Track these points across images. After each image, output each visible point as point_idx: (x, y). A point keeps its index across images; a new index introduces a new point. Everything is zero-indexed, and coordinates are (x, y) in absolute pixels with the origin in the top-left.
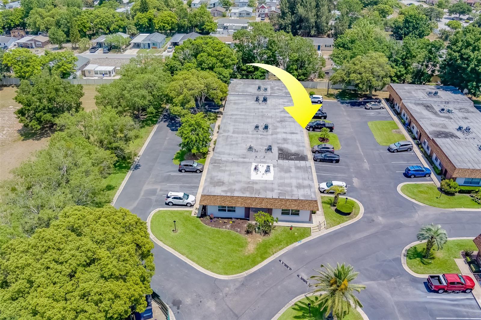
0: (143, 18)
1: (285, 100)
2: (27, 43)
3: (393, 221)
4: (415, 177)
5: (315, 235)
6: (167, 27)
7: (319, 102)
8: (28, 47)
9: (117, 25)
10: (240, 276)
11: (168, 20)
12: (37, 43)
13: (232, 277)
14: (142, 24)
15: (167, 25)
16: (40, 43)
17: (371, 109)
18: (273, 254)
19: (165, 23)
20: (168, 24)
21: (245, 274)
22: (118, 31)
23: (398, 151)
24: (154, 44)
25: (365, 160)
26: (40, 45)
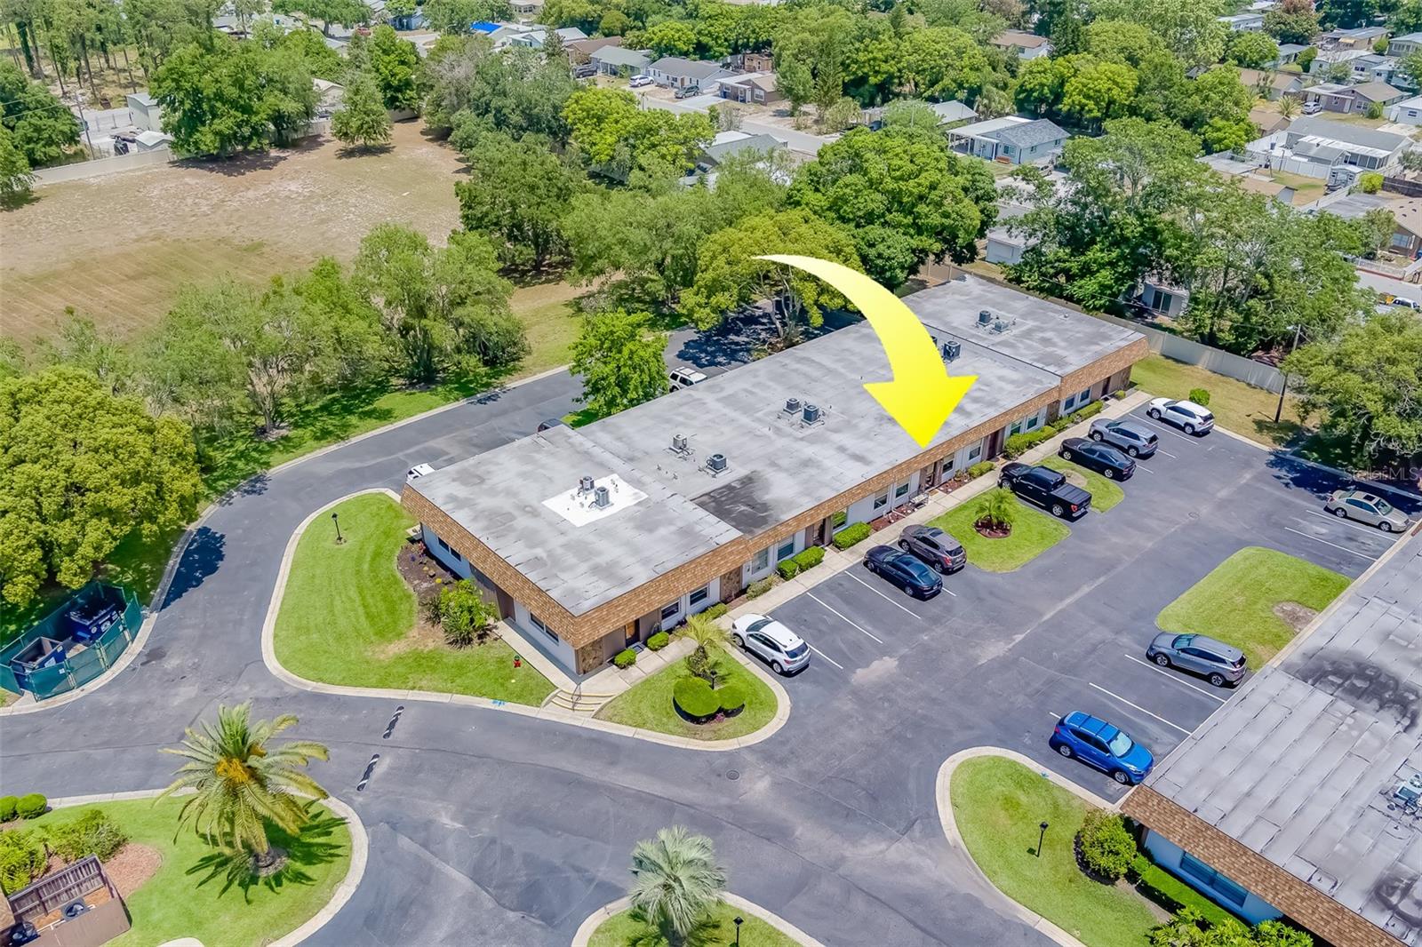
0: (1039, 72)
1: (1014, 376)
2: (737, 88)
3: (782, 811)
4: (1073, 756)
5: (551, 712)
6: (1090, 111)
7: (1188, 429)
8: (736, 98)
9: (955, 81)
10: (301, 683)
11: (1099, 91)
12: (757, 91)
13: (286, 677)
14: (1032, 90)
15: (1091, 104)
16: (762, 93)
17: (1340, 513)
18: (413, 688)
19: (1088, 97)
20: (1097, 103)
21: (311, 686)
22: (952, 98)
23: (1170, 665)
24: (1006, 150)
25: (1019, 638)
26: (761, 97)
